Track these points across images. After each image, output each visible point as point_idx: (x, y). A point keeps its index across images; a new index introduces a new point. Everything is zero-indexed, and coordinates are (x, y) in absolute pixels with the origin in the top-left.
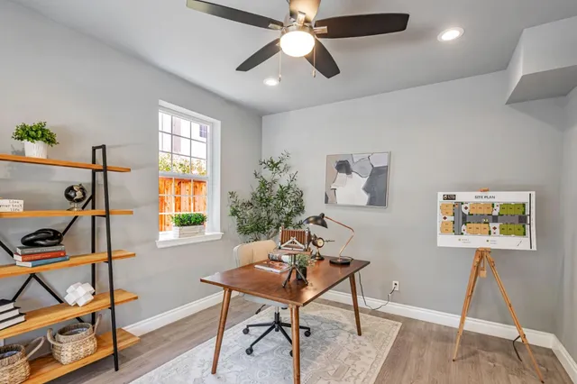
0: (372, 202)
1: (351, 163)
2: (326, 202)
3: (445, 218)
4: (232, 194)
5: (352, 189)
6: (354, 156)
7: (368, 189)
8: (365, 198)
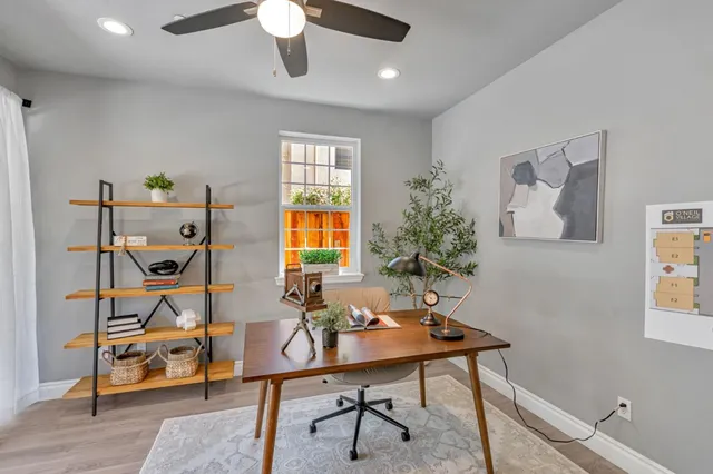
0: (569, 234)
1: (534, 165)
2: (501, 234)
3: (668, 269)
4: (376, 226)
5: (539, 210)
6: (539, 151)
7: (563, 208)
8: (557, 225)
